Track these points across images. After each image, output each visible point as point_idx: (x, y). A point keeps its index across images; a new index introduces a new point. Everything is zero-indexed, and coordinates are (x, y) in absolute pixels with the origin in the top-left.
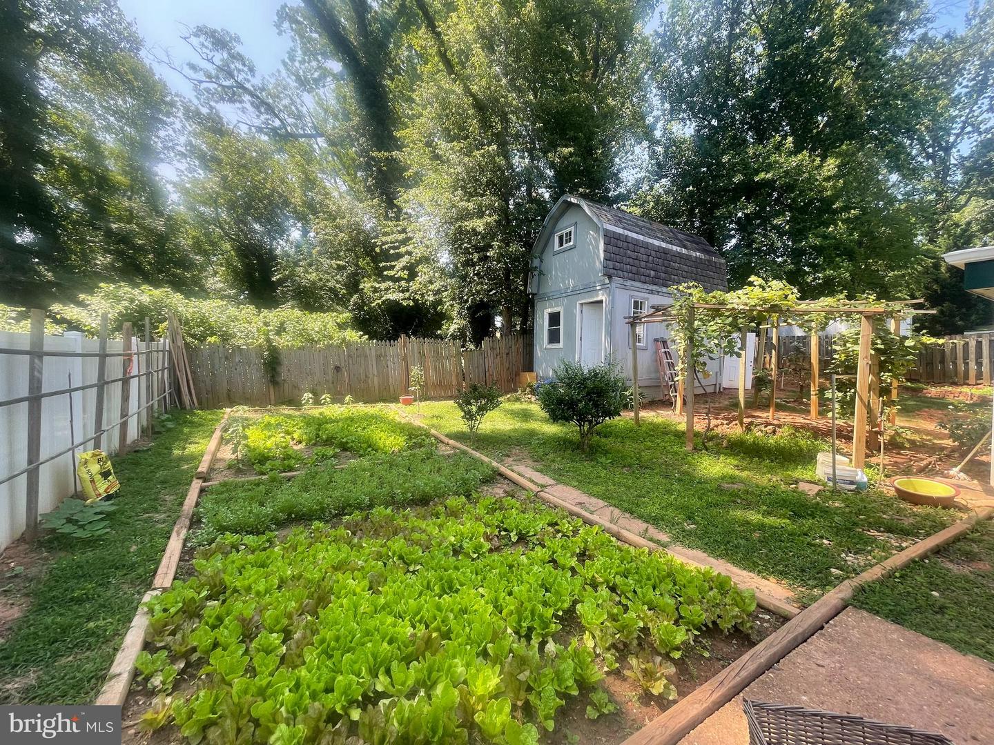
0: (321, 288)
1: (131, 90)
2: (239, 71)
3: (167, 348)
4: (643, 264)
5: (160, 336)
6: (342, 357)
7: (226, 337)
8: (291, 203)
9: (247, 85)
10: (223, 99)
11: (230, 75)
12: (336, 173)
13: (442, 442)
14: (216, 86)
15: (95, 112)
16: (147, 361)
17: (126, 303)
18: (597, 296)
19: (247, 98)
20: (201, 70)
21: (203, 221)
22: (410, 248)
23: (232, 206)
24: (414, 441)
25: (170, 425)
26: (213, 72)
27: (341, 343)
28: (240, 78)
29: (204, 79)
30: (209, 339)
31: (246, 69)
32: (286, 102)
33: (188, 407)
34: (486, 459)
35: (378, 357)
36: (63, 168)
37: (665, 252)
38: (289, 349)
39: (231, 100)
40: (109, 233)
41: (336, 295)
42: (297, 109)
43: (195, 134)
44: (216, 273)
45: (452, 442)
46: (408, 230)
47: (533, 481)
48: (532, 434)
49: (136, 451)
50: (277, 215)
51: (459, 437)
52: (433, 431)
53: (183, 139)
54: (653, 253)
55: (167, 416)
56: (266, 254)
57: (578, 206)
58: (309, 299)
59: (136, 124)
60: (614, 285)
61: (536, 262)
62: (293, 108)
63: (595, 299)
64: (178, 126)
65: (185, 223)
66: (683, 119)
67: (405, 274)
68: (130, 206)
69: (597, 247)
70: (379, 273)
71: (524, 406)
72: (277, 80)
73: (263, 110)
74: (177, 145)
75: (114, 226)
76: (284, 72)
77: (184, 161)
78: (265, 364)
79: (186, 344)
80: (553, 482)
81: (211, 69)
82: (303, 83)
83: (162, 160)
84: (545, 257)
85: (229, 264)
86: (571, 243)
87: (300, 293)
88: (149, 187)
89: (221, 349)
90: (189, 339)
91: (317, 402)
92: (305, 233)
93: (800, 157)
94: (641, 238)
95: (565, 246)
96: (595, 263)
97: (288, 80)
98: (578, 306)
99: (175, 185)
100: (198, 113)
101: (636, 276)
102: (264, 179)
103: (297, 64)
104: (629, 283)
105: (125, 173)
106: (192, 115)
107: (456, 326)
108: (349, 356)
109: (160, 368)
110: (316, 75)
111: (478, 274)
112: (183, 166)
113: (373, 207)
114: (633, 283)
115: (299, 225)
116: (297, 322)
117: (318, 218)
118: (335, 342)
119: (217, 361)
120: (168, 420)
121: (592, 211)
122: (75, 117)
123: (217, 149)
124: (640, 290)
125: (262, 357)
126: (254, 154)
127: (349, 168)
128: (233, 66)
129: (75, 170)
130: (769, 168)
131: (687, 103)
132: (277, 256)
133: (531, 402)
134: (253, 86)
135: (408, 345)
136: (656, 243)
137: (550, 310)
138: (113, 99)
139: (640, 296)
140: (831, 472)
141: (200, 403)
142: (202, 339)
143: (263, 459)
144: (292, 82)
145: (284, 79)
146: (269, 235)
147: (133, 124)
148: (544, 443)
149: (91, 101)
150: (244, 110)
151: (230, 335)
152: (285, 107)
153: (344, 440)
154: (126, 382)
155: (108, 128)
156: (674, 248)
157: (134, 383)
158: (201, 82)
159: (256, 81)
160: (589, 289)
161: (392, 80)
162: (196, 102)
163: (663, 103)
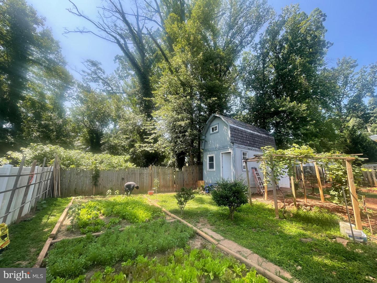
0: (119, 146)
1: (60, 77)
2: (99, 73)
3: (52, 170)
4: (245, 139)
5: (50, 165)
6: (125, 174)
7: (78, 165)
8: (111, 115)
9: (101, 77)
10: (92, 81)
11: (96, 74)
12: (129, 106)
13: (168, 215)
14: (91, 77)
15: (46, 84)
16: (41, 177)
17: (39, 151)
18: (229, 150)
19: (101, 81)
20: (86, 72)
21: (77, 121)
22: (155, 131)
23: (89, 116)
24: (155, 214)
25: (45, 206)
26: (90, 73)
27: (126, 168)
28: (100, 75)
29: (86, 75)
30: (71, 166)
31: (102, 72)
32: (114, 82)
33: (56, 196)
34: (190, 225)
35: (140, 174)
36: (29, 102)
37: (252, 134)
38: (104, 170)
39: (95, 82)
40: (40, 125)
41: (124, 149)
42: (118, 85)
43: (80, 92)
44: (79, 139)
45: (172, 215)
46: (155, 125)
47: (213, 238)
48: (207, 211)
49: (25, 221)
50: (105, 119)
51: (175, 212)
52: (163, 209)
53: (76, 94)
54: (248, 135)
55: (44, 202)
56: (99, 133)
57: (219, 117)
58: (114, 150)
59: (60, 88)
60: (235, 146)
61: (203, 137)
62: (116, 84)
63: (228, 152)
64: (75, 89)
65: (71, 122)
66: (250, 91)
67: (152, 141)
68: (51, 115)
69: (227, 132)
70: (142, 141)
71: (201, 196)
72: (112, 76)
73: (105, 84)
74: (74, 95)
75: (43, 122)
76: (115, 73)
77: (75, 101)
78: (93, 177)
79: (61, 168)
80: (222, 238)
81: (90, 72)
82: (121, 77)
83: (67, 100)
84: (206, 135)
85: (84, 136)
86: (217, 131)
87: (110, 148)
88: (60, 109)
89: (75, 170)
90: (62, 166)
91: (113, 194)
92: (115, 126)
93: (293, 103)
94: (243, 129)
95: (214, 131)
96: (227, 138)
97: (116, 76)
98: (221, 154)
99: (70, 109)
100: (82, 86)
101: (243, 143)
102: (102, 107)
103: (119, 71)
104: (240, 146)
105: (52, 104)
106: (80, 86)
107: (171, 161)
108: (128, 173)
109: (47, 179)
110: (126, 75)
111: (181, 141)
112: (74, 102)
113: (142, 117)
114: (242, 145)
115: (113, 123)
116: (108, 159)
117: (121, 120)
118: (123, 168)
119: (72, 175)
120: (45, 203)
121: (225, 119)
122: (38, 86)
123: (87, 97)
124: (244, 148)
125: (92, 174)
126: (100, 99)
127: (134, 104)
128: (97, 71)
129: (33, 103)
130: (283, 106)
131: (252, 85)
132: (103, 134)
133: (203, 194)
134: (103, 77)
135: (152, 168)
136: (249, 131)
137: (209, 156)
138: (53, 80)
139: (245, 151)
140: (351, 232)
141: (61, 194)
142: (68, 166)
143: (85, 225)
144: (117, 76)
145: (114, 75)
146: (101, 126)
147: (58, 88)
148: (214, 215)
149: (45, 81)
150: (99, 85)
151: (80, 164)
152: (114, 84)
153: (124, 214)
154: (28, 187)
155: (49, 90)
156: (256, 133)
157: (32, 187)
158: (85, 76)
159: (105, 76)
160: (224, 148)
161: (151, 77)
162: (82, 82)
163: (243, 86)
